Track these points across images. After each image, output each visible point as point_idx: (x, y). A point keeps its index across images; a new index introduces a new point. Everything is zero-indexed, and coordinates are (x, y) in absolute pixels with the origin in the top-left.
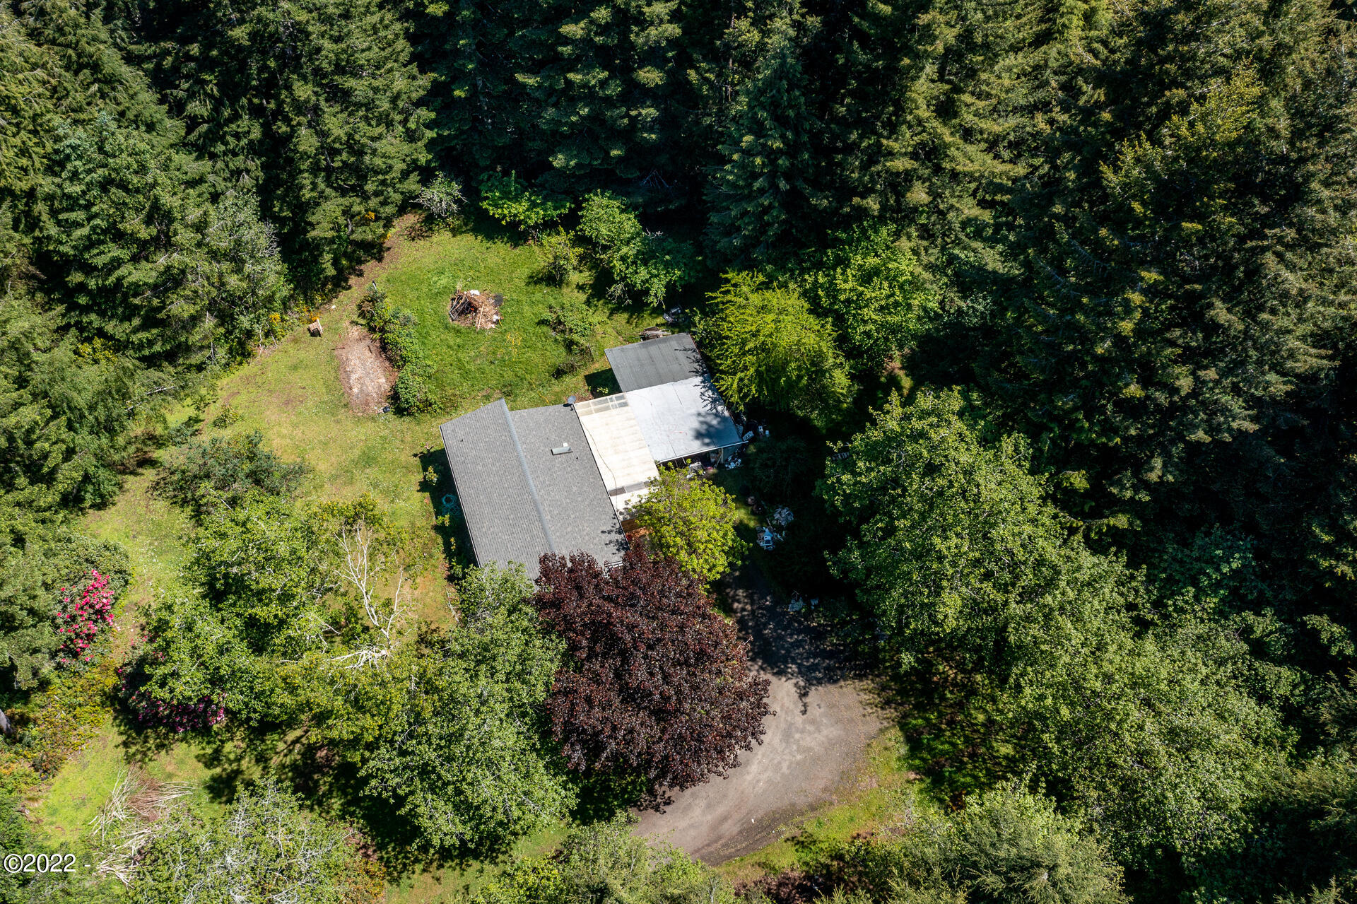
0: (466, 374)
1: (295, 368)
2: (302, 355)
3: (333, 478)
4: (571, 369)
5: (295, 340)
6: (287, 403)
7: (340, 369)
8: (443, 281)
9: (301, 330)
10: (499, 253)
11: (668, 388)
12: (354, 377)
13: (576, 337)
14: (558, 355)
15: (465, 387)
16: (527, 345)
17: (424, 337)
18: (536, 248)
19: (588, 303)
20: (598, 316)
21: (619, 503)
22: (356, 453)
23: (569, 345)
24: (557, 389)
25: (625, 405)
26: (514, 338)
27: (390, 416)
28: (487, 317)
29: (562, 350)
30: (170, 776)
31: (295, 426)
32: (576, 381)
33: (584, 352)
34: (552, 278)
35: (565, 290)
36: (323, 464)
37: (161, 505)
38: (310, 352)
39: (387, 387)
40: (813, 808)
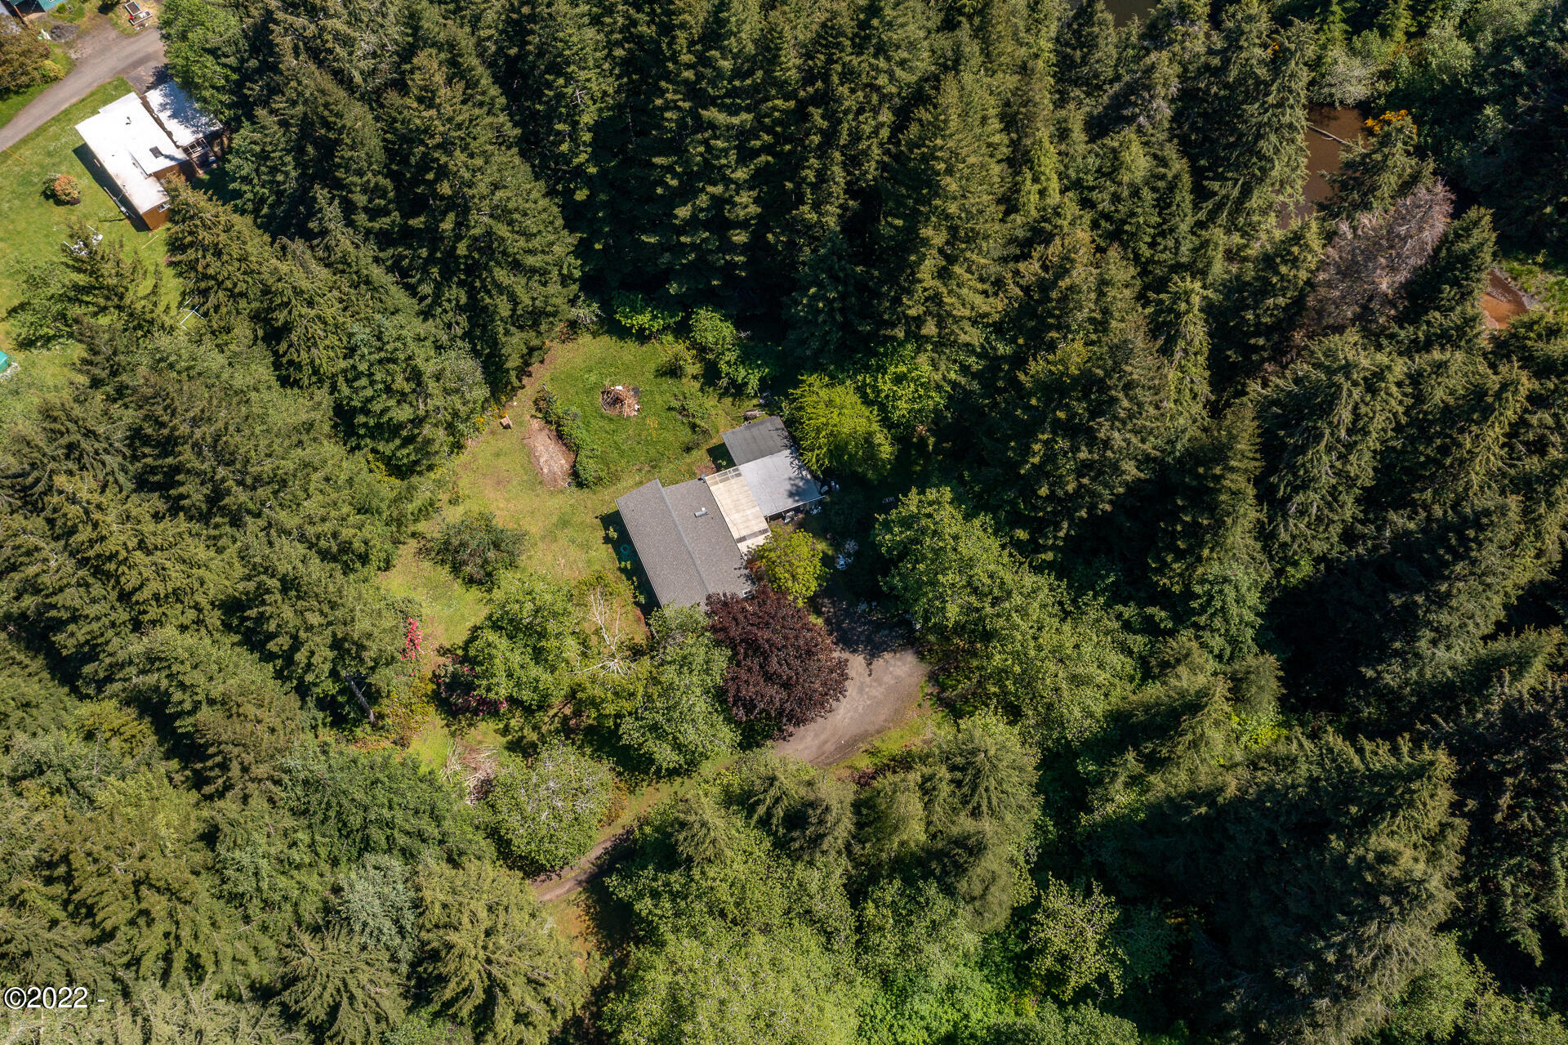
0: (622, 454)
1: (498, 455)
2: (501, 444)
3: (543, 538)
4: (697, 445)
5: (493, 433)
6: (499, 483)
7: (531, 455)
8: (593, 378)
9: (495, 423)
10: (630, 350)
11: (767, 460)
12: (542, 460)
13: (698, 422)
14: (685, 435)
15: (623, 462)
16: (662, 427)
17: (588, 424)
18: (657, 345)
19: (702, 390)
20: (710, 402)
21: (743, 547)
22: (555, 519)
23: (693, 426)
24: (688, 460)
25: (739, 475)
26: (652, 422)
27: (574, 488)
28: (631, 407)
29: (688, 430)
30: (480, 742)
31: (508, 500)
32: (700, 455)
33: (705, 432)
34: (673, 371)
35: (684, 380)
36: (534, 528)
37: (427, 564)
38: (505, 442)
39: (567, 466)
40: (878, 732)
